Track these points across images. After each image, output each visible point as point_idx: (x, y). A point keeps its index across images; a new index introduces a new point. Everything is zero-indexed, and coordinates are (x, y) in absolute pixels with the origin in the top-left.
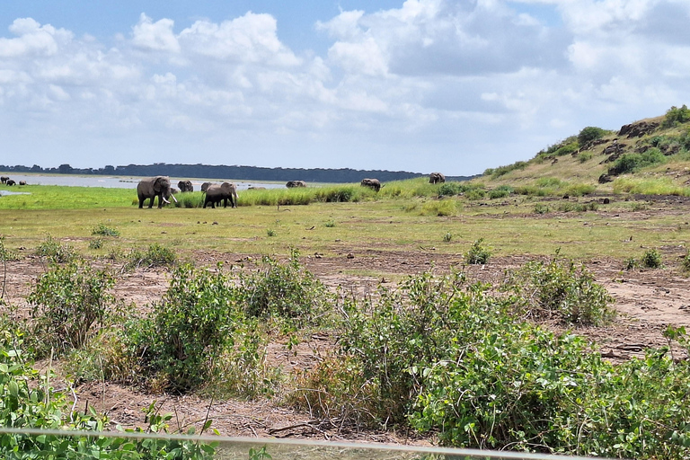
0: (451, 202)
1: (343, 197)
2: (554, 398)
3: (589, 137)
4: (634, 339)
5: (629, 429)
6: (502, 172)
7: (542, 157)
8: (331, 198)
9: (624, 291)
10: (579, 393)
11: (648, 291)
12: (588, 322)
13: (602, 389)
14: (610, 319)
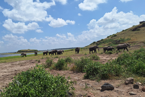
0: (82, 50)
1: (72, 50)
2: (97, 68)
3: (94, 43)
4: (102, 61)
5: (106, 71)
6: (87, 46)
7: (90, 45)
8: (71, 50)
9: (100, 56)
10: (100, 68)
11: (102, 56)
12: (97, 60)
13: (102, 67)
14: (99, 59)
